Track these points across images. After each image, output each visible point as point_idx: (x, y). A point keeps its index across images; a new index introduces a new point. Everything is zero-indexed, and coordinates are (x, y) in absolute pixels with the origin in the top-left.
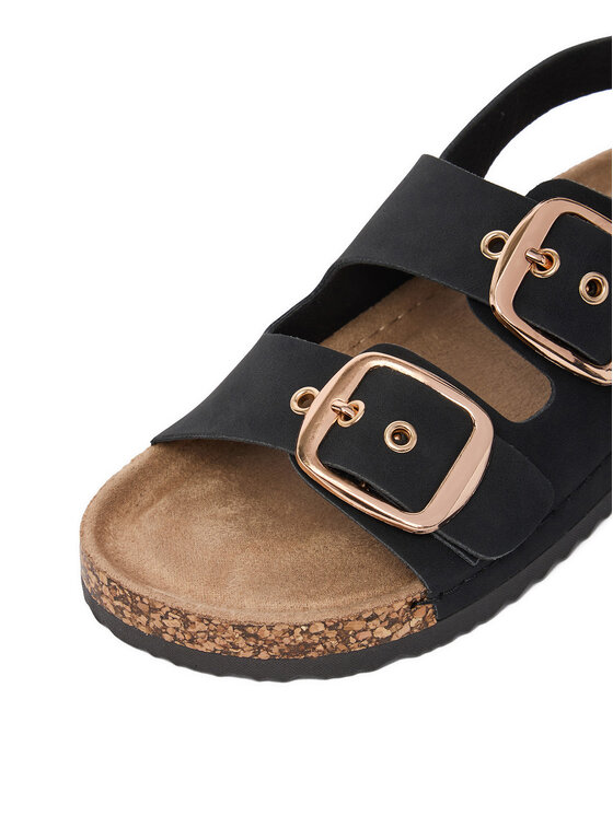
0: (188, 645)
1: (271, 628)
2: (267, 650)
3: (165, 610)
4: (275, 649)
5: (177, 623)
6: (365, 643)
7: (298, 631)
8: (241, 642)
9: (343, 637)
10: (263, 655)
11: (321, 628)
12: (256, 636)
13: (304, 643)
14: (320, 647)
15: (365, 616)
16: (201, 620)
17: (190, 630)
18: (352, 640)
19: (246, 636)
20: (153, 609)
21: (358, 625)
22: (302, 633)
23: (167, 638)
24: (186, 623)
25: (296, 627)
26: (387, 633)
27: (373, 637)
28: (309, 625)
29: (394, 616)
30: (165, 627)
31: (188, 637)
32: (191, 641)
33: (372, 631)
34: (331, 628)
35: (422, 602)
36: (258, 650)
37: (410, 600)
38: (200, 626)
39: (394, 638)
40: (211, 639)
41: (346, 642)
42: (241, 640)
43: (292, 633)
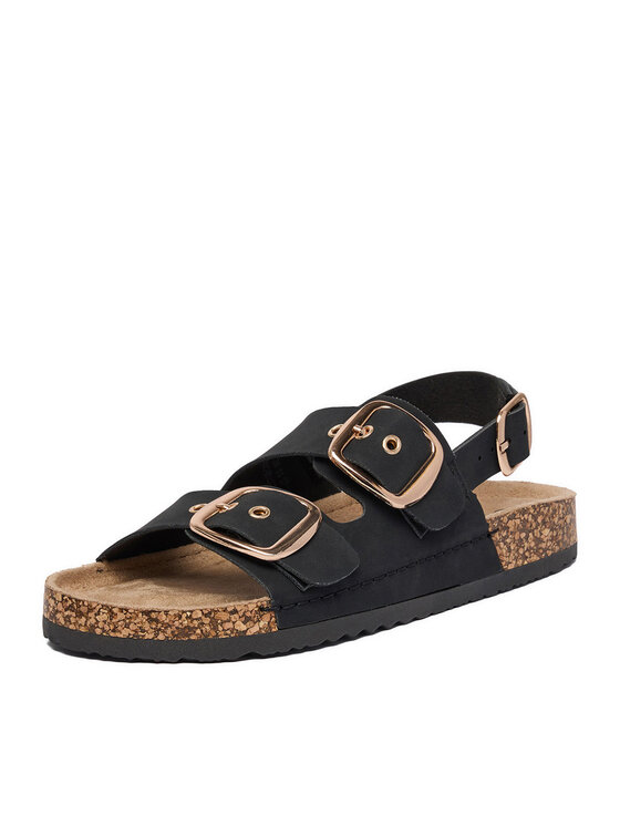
0: (112, 634)
1: (166, 612)
2: (163, 632)
3: (98, 608)
4: (169, 631)
5: (105, 617)
6: (229, 632)
7: (184, 616)
8: (147, 626)
9: (214, 624)
10: (161, 637)
11: (200, 615)
12: (157, 621)
13: (188, 627)
14: (198, 631)
15: (229, 609)
16: (121, 610)
17: (114, 620)
18: (220, 628)
19: (151, 620)
20: (90, 609)
21: (225, 616)
22: (187, 617)
23: (98, 631)
24: (112, 614)
25: (183, 612)
26: (243, 627)
27: (234, 629)
28: (191, 612)
29: (248, 614)
30: (97, 622)
31: (112, 627)
32: (114, 631)
33: (234, 623)
34: (206, 615)
35: (268, 610)
36: (157, 631)
37: (259, 604)
38: (121, 616)
39: (248, 633)
40: (127, 626)
41: (216, 629)
42: (147, 623)
43: (180, 617)
